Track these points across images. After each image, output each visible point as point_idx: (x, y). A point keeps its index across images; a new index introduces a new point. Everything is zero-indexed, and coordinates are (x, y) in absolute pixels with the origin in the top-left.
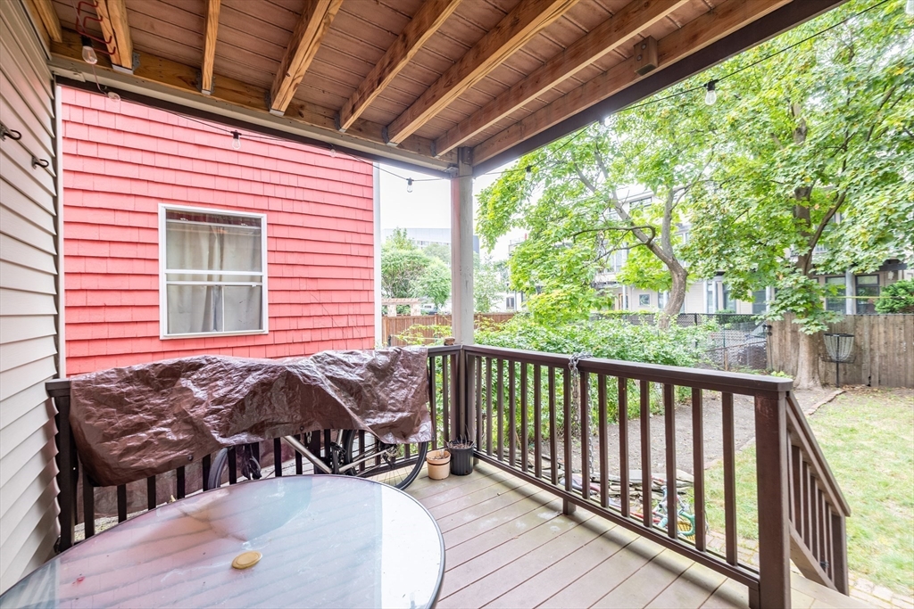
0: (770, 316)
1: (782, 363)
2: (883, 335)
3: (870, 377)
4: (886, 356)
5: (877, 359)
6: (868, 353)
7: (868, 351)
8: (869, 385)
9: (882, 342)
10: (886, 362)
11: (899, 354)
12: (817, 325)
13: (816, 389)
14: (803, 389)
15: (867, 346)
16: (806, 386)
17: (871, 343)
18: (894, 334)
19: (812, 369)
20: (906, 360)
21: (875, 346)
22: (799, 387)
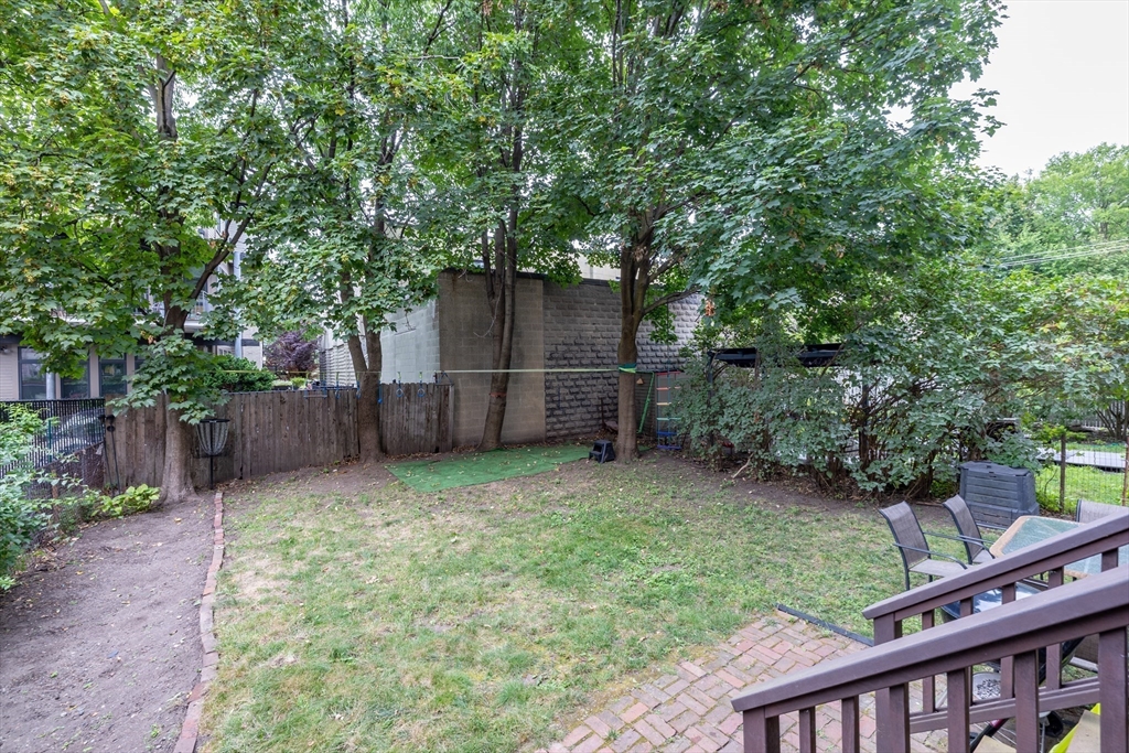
0: (136, 400)
1: (131, 471)
2: (254, 416)
3: (241, 469)
4: (256, 440)
5: (248, 445)
6: (239, 440)
7: (239, 437)
8: (241, 478)
9: (253, 425)
10: (257, 447)
11: (268, 437)
12: (202, 410)
13: (190, 499)
14: (174, 502)
15: (238, 431)
16: (176, 498)
17: (242, 427)
18: (264, 414)
19: (184, 472)
20: (274, 442)
21: (246, 430)
22: (167, 501)
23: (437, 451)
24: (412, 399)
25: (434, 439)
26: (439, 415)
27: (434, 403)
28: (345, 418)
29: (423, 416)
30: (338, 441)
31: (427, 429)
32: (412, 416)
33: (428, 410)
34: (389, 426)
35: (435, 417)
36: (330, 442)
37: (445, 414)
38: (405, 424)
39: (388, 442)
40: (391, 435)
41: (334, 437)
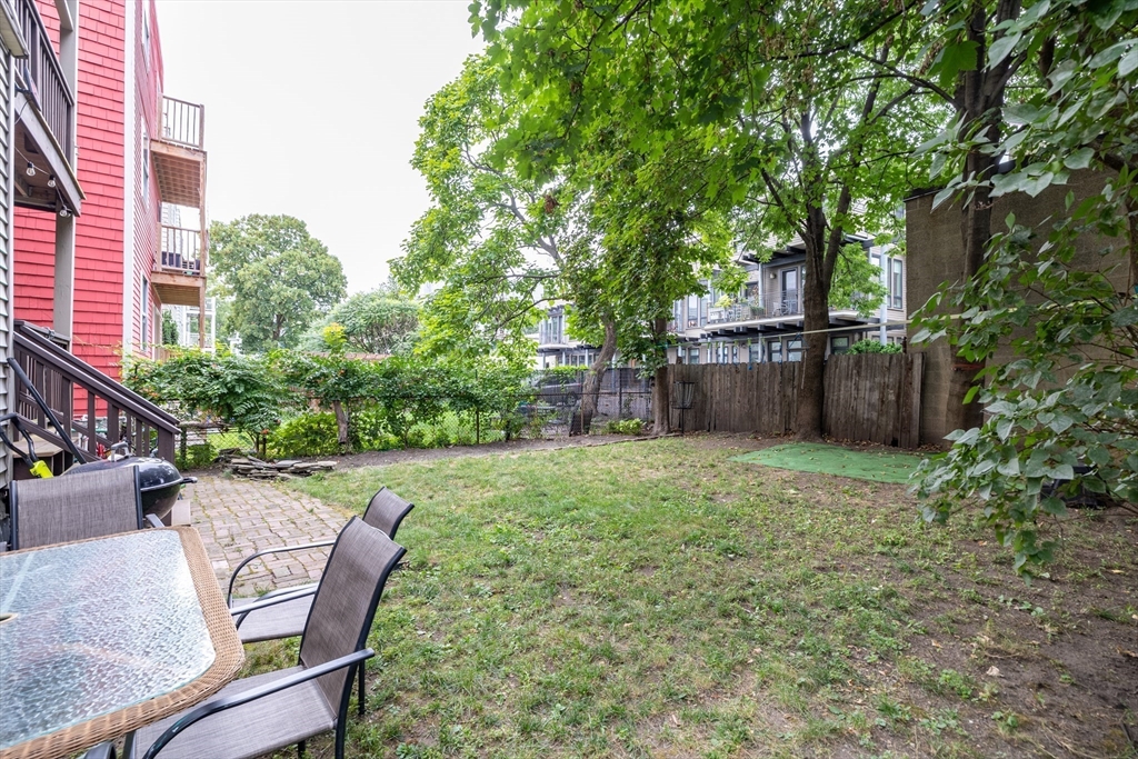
2: (718, 382)
4: (719, 402)
9: (718, 389)
11: (726, 400)
17: (711, 391)
18: (725, 382)
21: (713, 393)
23: (895, 443)
24: (863, 374)
25: (891, 427)
26: (898, 397)
27: (891, 379)
28: (789, 391)
29: (876, 395)
30: (781, 412)
31: (881, 414)
32: (862, 394)
33: (884, 388)
34: (835, 403)
35: (892, 397)
36: (774, 413)
37: (908, 395)
38: (853, 403)
39: (833, 422)
40: (834, 414)
41: (777, 408)
